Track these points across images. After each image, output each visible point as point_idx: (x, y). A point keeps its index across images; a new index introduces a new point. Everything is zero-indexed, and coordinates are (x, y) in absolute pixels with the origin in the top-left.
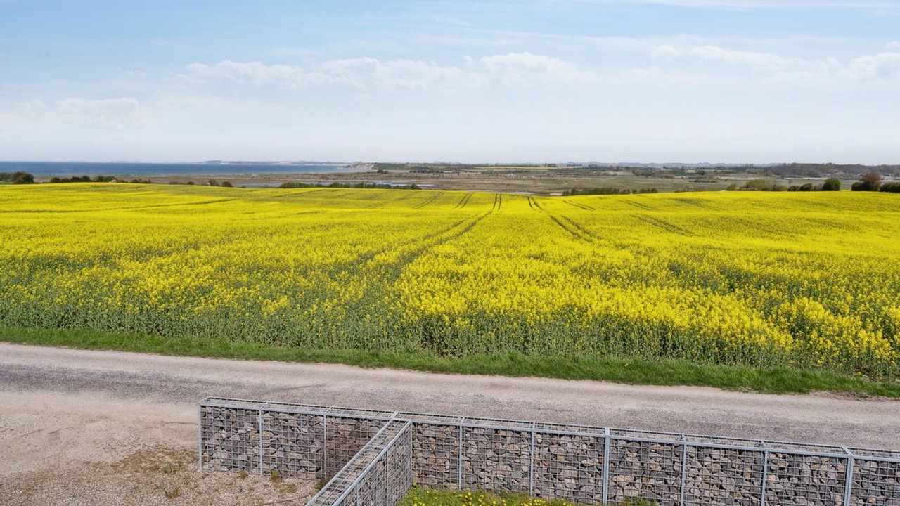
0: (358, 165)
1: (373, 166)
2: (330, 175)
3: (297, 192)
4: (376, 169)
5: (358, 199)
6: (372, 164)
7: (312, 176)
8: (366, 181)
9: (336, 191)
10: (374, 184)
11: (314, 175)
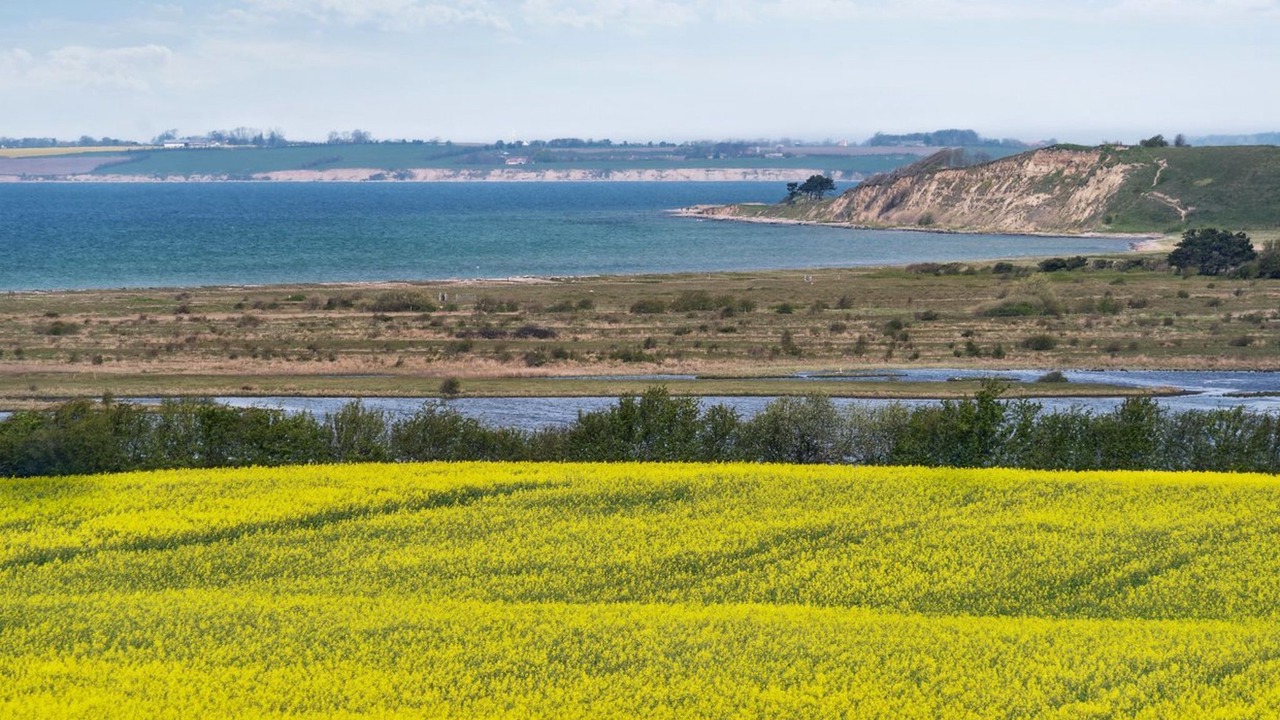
0: (923, 170)
1: (1116, 177)
2: (575, 304)
3: (169, 523)
4: (1160, 219)
5: (928, 603)
6: (1109, 153)
7: (355, 325)
8: (1028, 369)
9: (656, 499)
10: (1138, 410)
11: (388, 305)
